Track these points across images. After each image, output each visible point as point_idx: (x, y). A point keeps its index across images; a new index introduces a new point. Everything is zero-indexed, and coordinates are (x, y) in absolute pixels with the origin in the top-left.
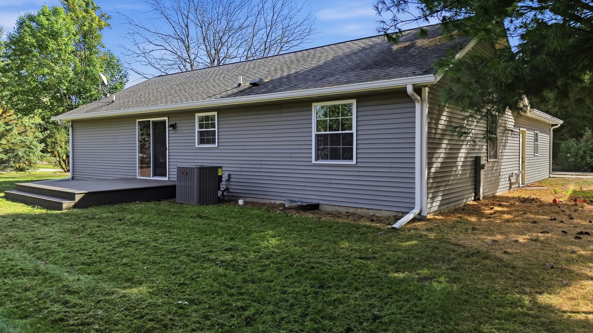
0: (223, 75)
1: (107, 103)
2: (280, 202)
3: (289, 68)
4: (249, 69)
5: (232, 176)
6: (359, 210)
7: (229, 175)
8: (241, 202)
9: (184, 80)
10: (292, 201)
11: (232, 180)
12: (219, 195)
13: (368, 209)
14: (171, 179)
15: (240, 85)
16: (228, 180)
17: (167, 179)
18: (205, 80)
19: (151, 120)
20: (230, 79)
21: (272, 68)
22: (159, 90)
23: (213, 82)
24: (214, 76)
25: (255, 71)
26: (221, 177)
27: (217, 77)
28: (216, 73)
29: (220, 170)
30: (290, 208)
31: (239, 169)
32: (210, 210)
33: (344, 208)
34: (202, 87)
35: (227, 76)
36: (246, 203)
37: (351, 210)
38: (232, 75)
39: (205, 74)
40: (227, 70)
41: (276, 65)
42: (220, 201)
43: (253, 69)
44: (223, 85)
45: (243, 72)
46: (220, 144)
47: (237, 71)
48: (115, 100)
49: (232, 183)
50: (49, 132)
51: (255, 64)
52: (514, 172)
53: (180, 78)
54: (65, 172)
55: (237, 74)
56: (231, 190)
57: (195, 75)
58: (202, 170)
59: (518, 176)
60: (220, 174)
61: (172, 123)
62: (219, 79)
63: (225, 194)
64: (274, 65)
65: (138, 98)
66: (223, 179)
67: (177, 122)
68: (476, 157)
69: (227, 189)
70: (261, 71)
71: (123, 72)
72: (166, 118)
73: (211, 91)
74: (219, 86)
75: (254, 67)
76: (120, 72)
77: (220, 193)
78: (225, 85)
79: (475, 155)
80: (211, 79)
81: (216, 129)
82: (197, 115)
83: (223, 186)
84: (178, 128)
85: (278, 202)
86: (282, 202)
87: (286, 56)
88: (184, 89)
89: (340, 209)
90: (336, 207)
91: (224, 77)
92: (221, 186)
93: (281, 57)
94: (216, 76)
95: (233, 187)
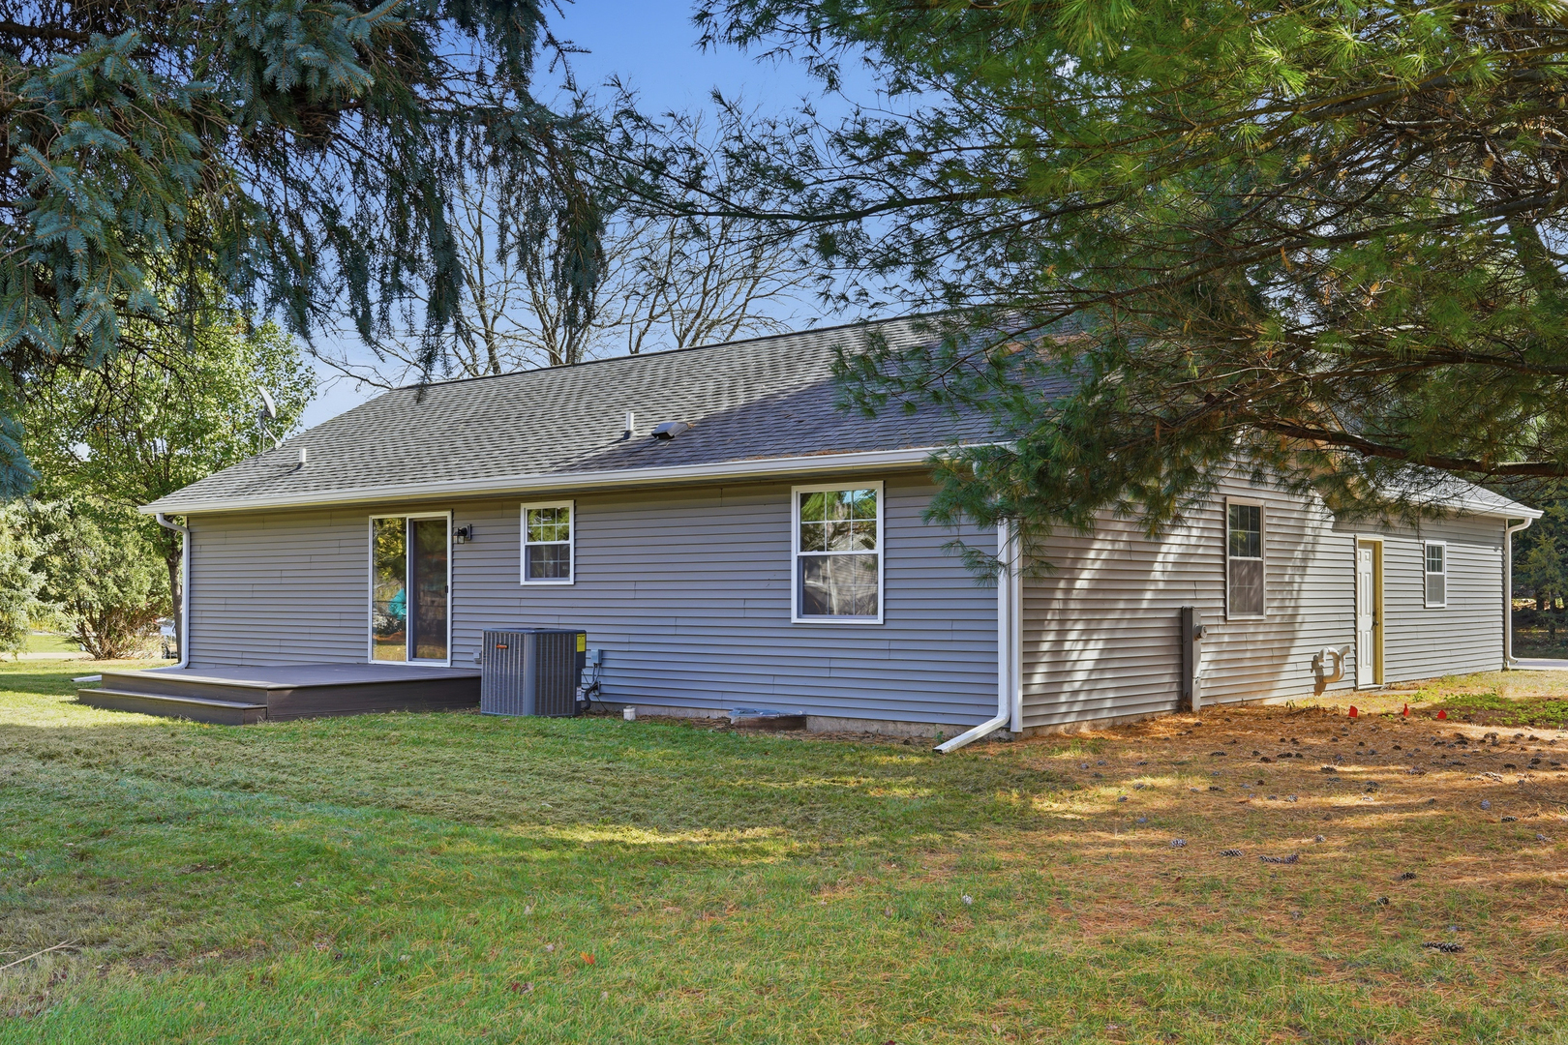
0: (586, 398)
1: (284, 470)
2: (721, 714)
3: (749, 389)
4: (652, 383)
5: (608, 656)
6: (891, 727)
7: (601, 652)
8: (629, 713)
9: (484, 407)
10: (744, 711)
11: (608, 664)
12: (579, 699)
13: (909, 723)
14: (456, 665)
15: (628, 434)
16: (599, 665)
17: (447, 664)
18: (539, 413)
19: (409, 516)
20: (605, 413)
21: (711, 386)
22: (419, 434)
23: (561, 421)
24: (562, 399)
25: (667, 392)
26: (582, 656)
27: (571, 406)
28: (567, 389)
29: (580, 640)
30: (740, 726)
31: (625, 639)
32: (561, 724)
33: (859, 724)
34: (535, 434)
35: (597, 402)
36: (639, 718)
37: (874, 727)
38: (610, 400)
39: (539, 392)
40: (596, 381)
41: (721, 378)
42: (580, 710)
43: (664, 386)
44: (587, 432)
45: (636, 392)
46: (580, 578)
47: (621, 387)
48: (304, 460)
49: (607, 673)
50: (56, 537)
51: (668, 367)
52: (1326, 650)
53: (470, 398)
54: (98, 657)
55: (622, 398)
56: (605, 690)
57: (510, 391)
58: (541, 636)
59: (1337, 659)
60: (580, 649)
61: (462, 525)
62: (576, 410)
63: (592, 698)
64: (715, 375)
65: (367, 458)
66: (588, 663)
67: (474, 523)
68: (1183, 610)
69: (595, 687)
70: (682, 392)
71: (301, 370)
72: (447, 514)
73: (559, 448)
74: (579, 434)
75: (666, 380)
76: (294, 370)
77: (580, 697)
78: (593, 432)
79: (1179, 605)
80: (557, 408)
81: (571, 541)
82: (525, 506)
83: (588, 677)
84: (475, 539)
85: (715, 715)
86: (725, 714)
87: (749, 348)
88: (490, 439)
89: (851, 726)
90: (843, 722)
91: (589, 407)
92: (583, 681)
93: (736, 349)
94: (568, 400)
95: (611, 682)
